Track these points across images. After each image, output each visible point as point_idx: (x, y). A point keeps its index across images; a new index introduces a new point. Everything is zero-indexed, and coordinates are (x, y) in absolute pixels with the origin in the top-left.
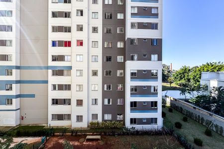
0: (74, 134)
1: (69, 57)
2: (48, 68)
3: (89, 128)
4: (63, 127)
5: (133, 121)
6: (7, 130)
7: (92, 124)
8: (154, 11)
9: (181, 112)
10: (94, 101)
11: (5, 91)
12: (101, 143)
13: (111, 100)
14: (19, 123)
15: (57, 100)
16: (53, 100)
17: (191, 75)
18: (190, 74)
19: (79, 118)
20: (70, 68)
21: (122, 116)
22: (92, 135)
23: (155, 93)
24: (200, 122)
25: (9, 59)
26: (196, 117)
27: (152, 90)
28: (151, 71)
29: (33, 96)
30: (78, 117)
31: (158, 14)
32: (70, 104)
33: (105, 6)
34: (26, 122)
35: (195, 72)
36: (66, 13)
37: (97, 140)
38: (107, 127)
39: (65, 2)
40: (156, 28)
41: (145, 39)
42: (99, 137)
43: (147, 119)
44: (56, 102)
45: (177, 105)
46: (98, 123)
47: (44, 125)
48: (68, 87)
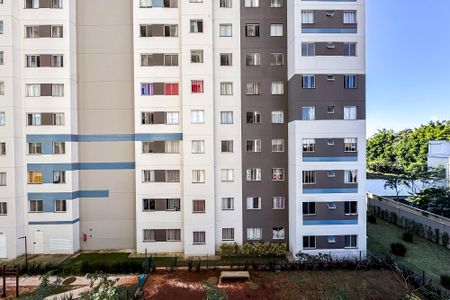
0: (194, 269)
1: (176, 116)
2: (133, 137)
3: (219, 257)
4: (165, 254)
5: (309, 241)
6: (60, 261)
7: (224, 247)
8: (347, 19)
9: (395, 224)
10: (226, 202)
11: (52, 185)
12: (253, 286)
13: (260, 199)
14: (78, 248)
15: (153, 201)
16: (145, 201)
17: (397, 147)
18: (395, 145)
19: (199, 237)
20: (180, 137)
21: (282, 232)
22: (230, 270)
23: (353, 186)
24: (441, 242)
25: (58, 122)
26: (430, 233)
27: (346, 179)
28: (343, 140)
29: (105, 194)
30: (196, 234)
31: (356, 24)
32: (178, 209)
33: (245, 11)
34: (93, 246)
35: (406, 141)
36: (167, 28)
37: (242, 280)
38: (255, 255)
39: (167, 5)
40: (353, 54)
41: (330, 76)
42: (245, 274)
43: (337, 237)
44: (150, 205)
45: (383, 208)
46: (237, 247)
47: (128, 251)
48: (174, 176)
